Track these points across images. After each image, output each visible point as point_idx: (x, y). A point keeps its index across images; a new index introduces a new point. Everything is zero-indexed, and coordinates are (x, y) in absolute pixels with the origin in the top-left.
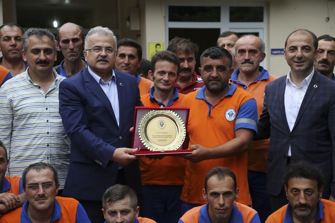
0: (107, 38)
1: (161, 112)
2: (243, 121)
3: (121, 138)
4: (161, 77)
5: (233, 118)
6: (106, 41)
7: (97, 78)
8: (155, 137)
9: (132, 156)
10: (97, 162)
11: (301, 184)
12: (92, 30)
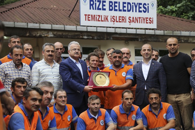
0: (78, 46)
1: (100, 73)
2: (129, 76)
3: (84, 83)
4: (93, 62)
5: (125, 76)
6: (78, 47)
7: (74, 61)
8: (99, 82)
9: (91, 89)
10: (78, 91)
11: (153, 96)
12: (71, 43)
